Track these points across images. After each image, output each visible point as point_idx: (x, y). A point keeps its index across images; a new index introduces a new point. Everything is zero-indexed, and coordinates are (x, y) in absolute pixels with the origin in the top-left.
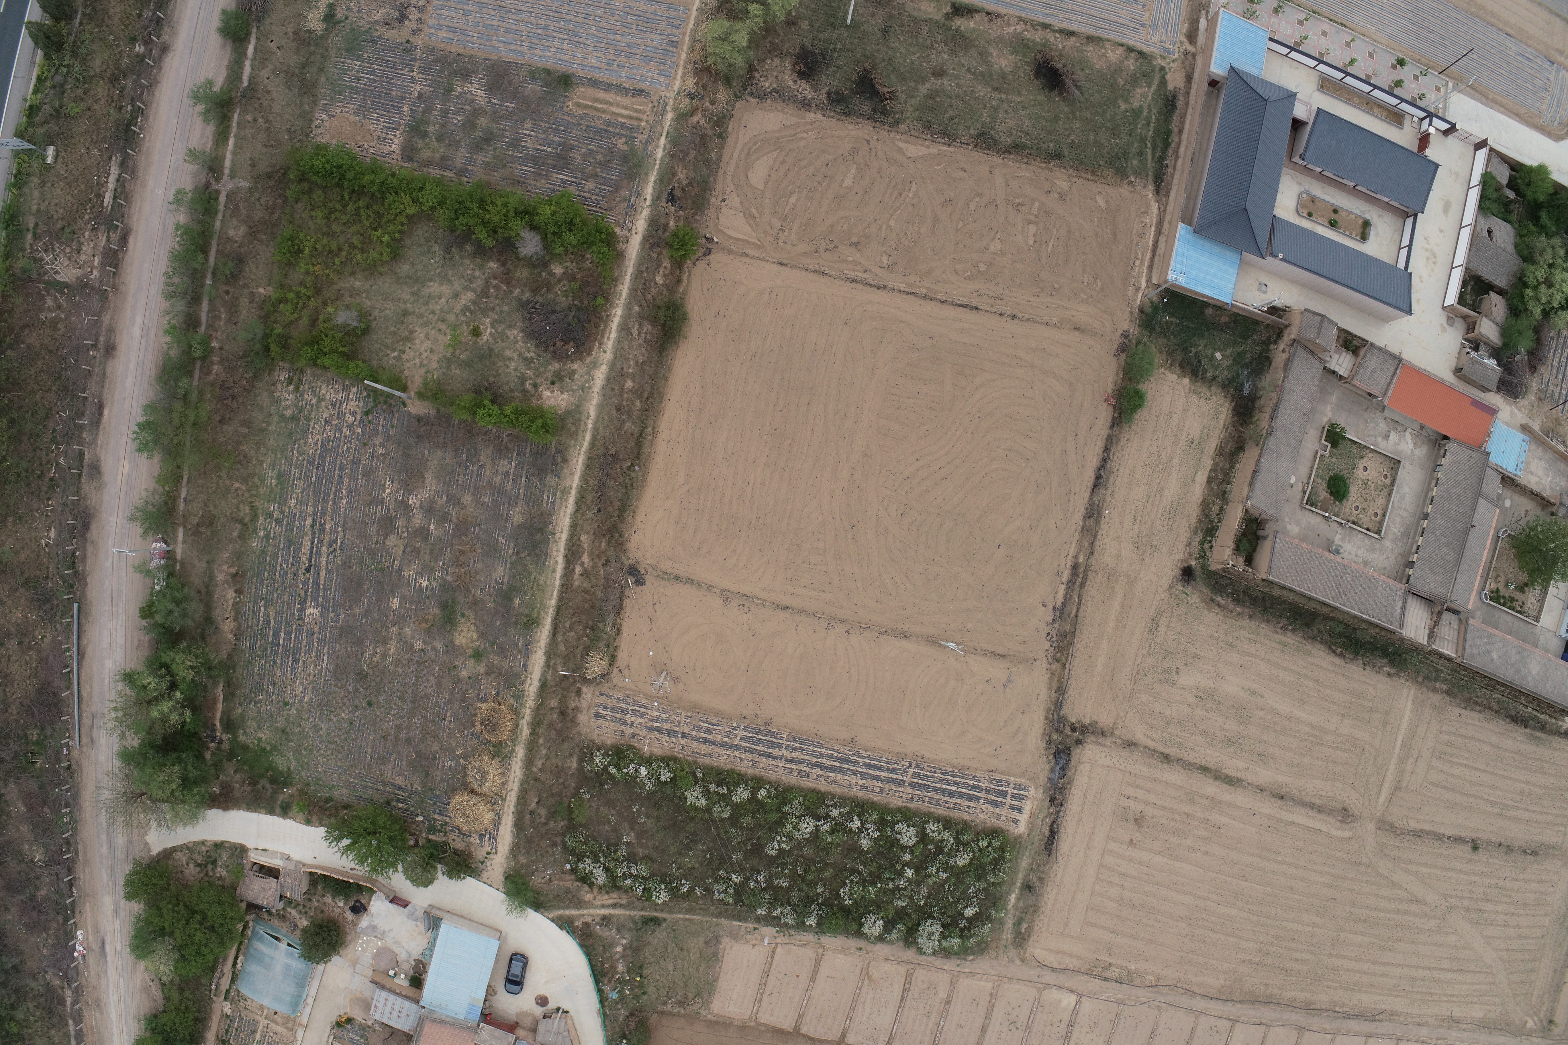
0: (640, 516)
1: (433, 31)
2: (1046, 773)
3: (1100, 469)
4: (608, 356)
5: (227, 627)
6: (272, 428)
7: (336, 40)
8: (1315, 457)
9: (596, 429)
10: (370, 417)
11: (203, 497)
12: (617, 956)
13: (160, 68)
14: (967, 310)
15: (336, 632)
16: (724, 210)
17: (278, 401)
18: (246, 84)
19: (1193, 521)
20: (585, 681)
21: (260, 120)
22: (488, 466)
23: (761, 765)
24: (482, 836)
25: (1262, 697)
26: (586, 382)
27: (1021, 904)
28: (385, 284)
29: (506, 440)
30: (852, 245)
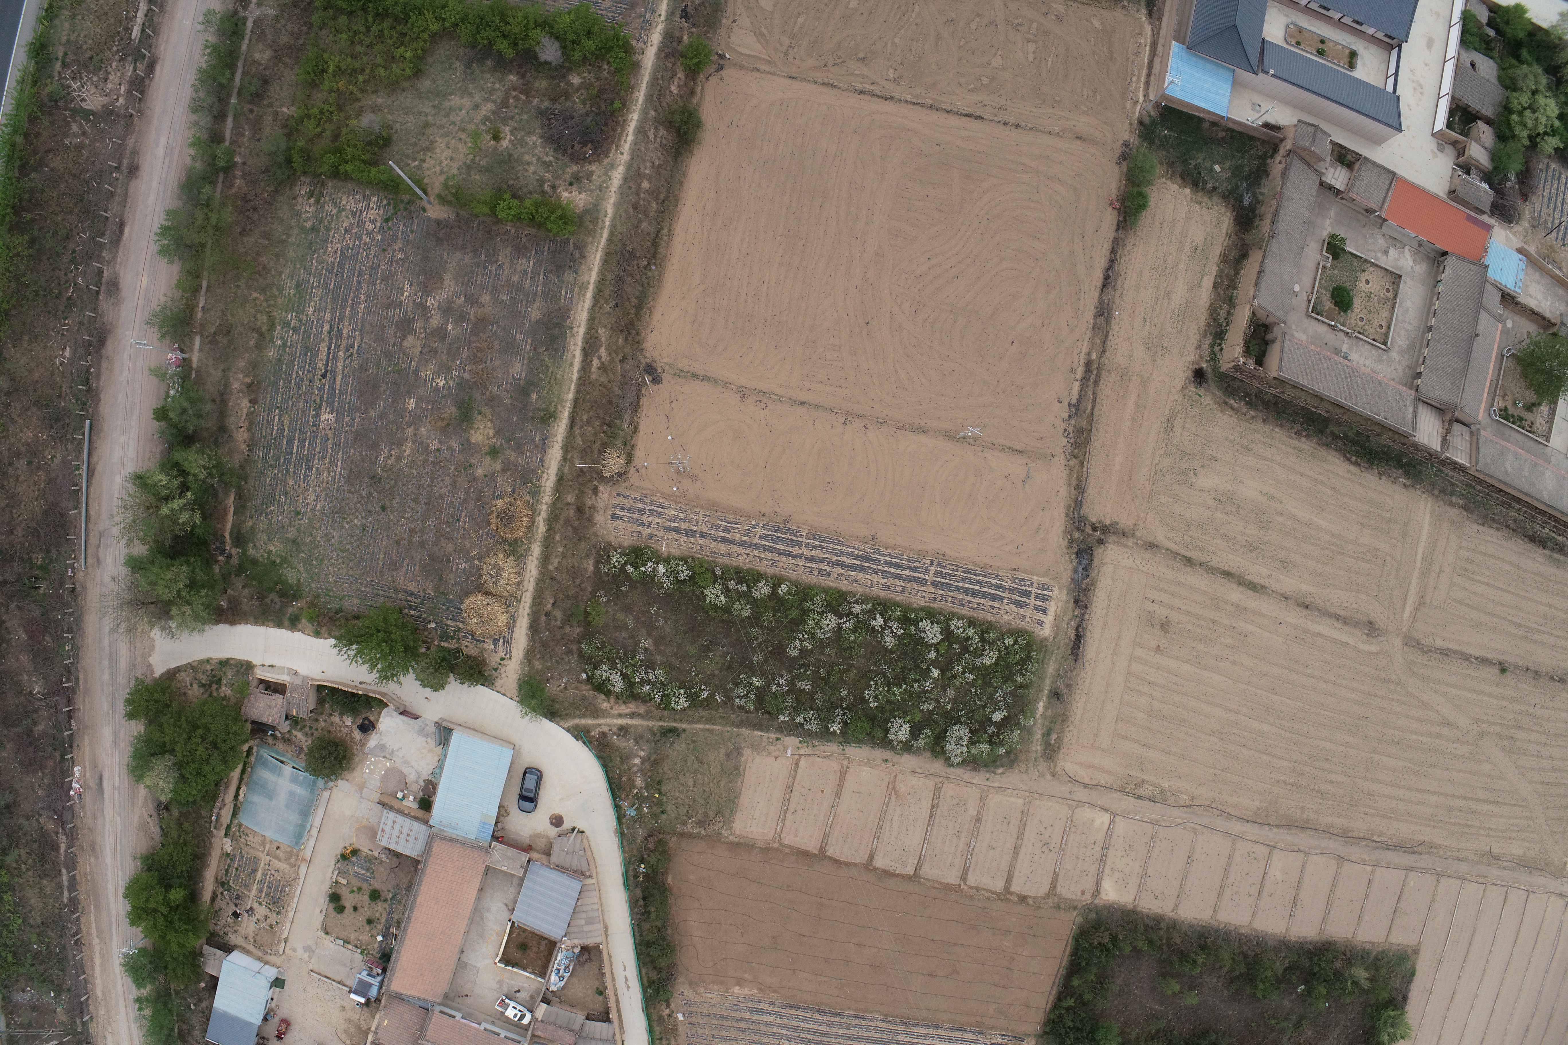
0: (657, 316)
2: (1069, 573)
3: (1108, 270)
4: (626, 157)
5: (241, 436)
6: (292, 240)
8: (1318, 268)
9: (613, 226)
10: (390, 224)
11: (221, 306)
12: (635, 769)
14: (971, 120)
15: (351, 437)
16: (735, 29)
17: (298, 214)
19: (1202, 324)
20: (603, 479)
22: (507, 266)
23: (781, 565)
25: (1281, 502)
26: (604, 182)
27: (1049, 713)
28: (407, 99)
29: (524, 240)
30: (859, 59)
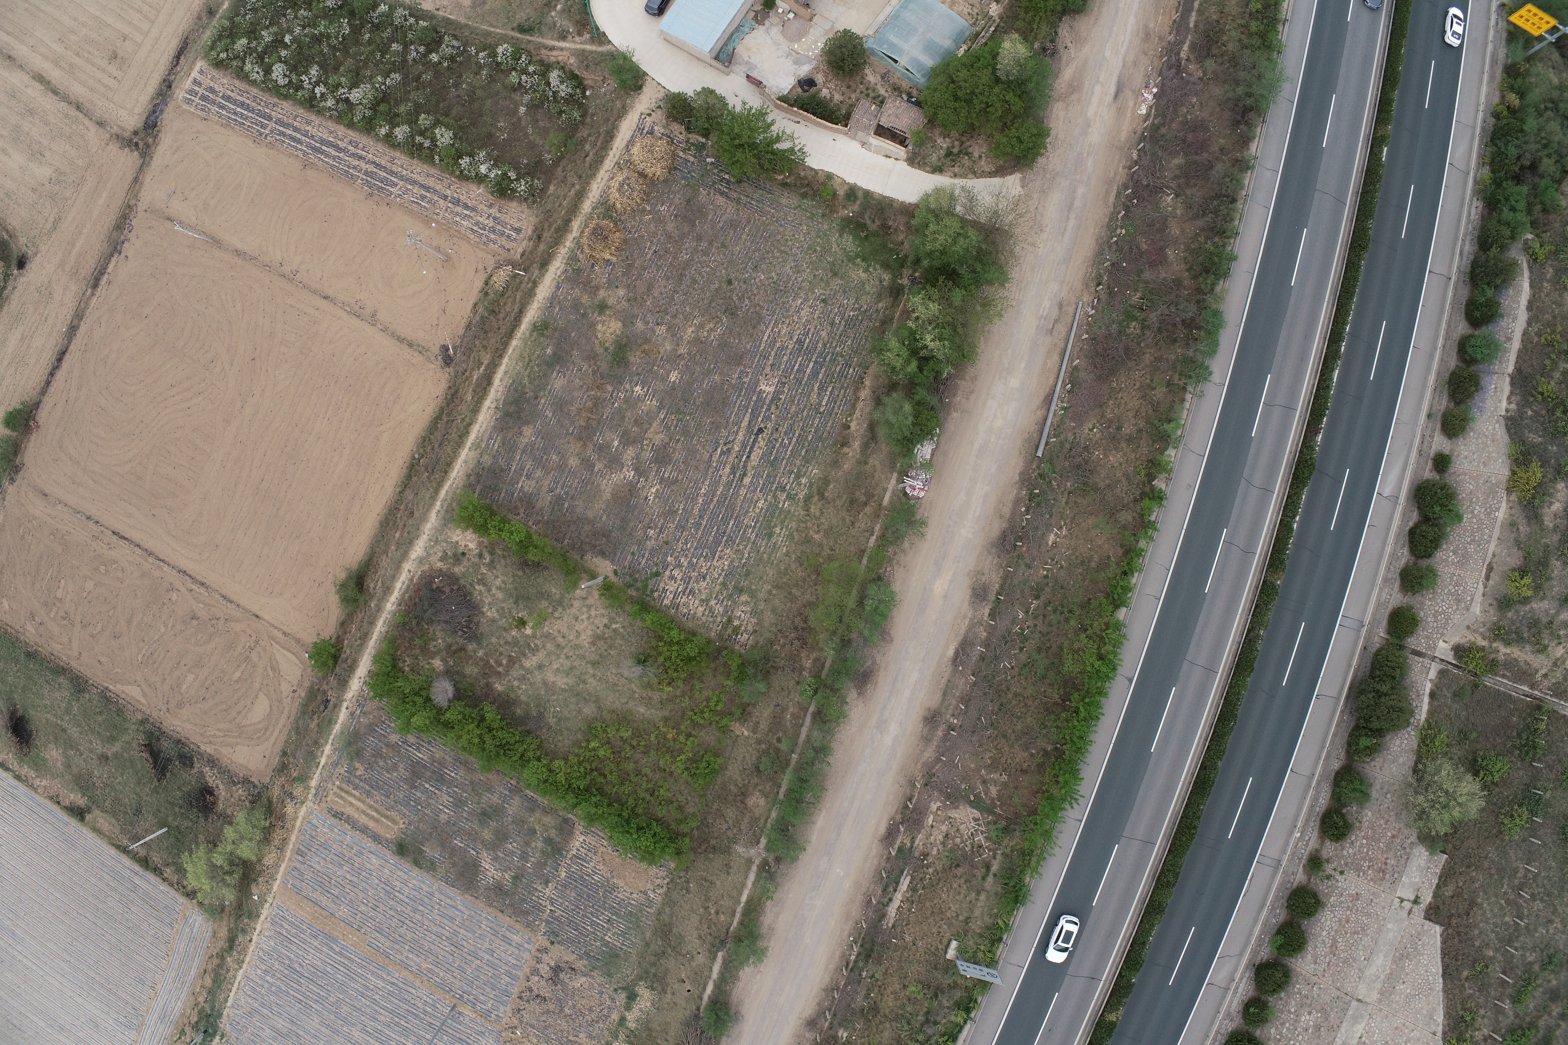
1: (526, 945)
2: (166, 111)
4: (407, 566)
5: (865, 393)
6: (767, 587)
7: (628, 971)
9: (433, 498)
10: (655, 569)
11: (853, 532)
13: (819, 1004)
14: (122, 534)
16: (295, 683)
17: (754, 613)
18: (720, 954)
21: (713, 911)
22: (545, 489)
23: (387, 158)
24: (651, 132)
28: (612, 701)
29: (522, 511)
30: (197, 619)
